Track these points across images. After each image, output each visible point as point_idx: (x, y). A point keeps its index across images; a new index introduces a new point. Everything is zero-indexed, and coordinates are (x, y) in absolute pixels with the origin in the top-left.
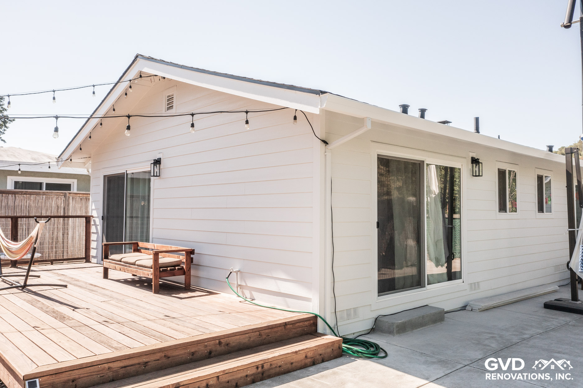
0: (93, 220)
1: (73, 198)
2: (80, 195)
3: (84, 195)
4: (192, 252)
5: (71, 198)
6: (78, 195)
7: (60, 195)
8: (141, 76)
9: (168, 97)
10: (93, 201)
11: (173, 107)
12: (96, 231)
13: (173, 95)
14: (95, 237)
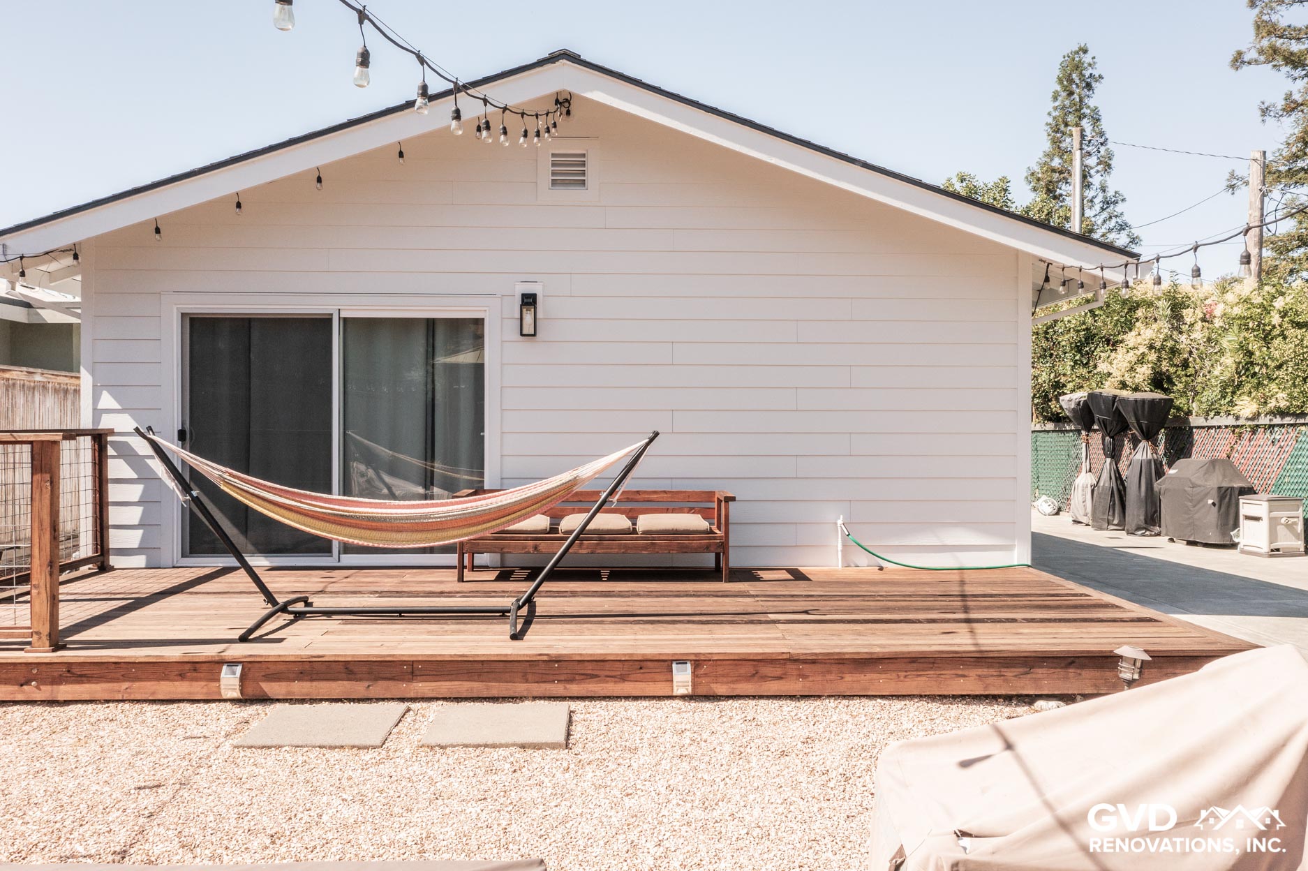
0: (114, 442)
9: (553, 155)
10: (105, 386)
11: (583, 183)
12: (135, 476)
13: (584, 155)
14: (134, 492)
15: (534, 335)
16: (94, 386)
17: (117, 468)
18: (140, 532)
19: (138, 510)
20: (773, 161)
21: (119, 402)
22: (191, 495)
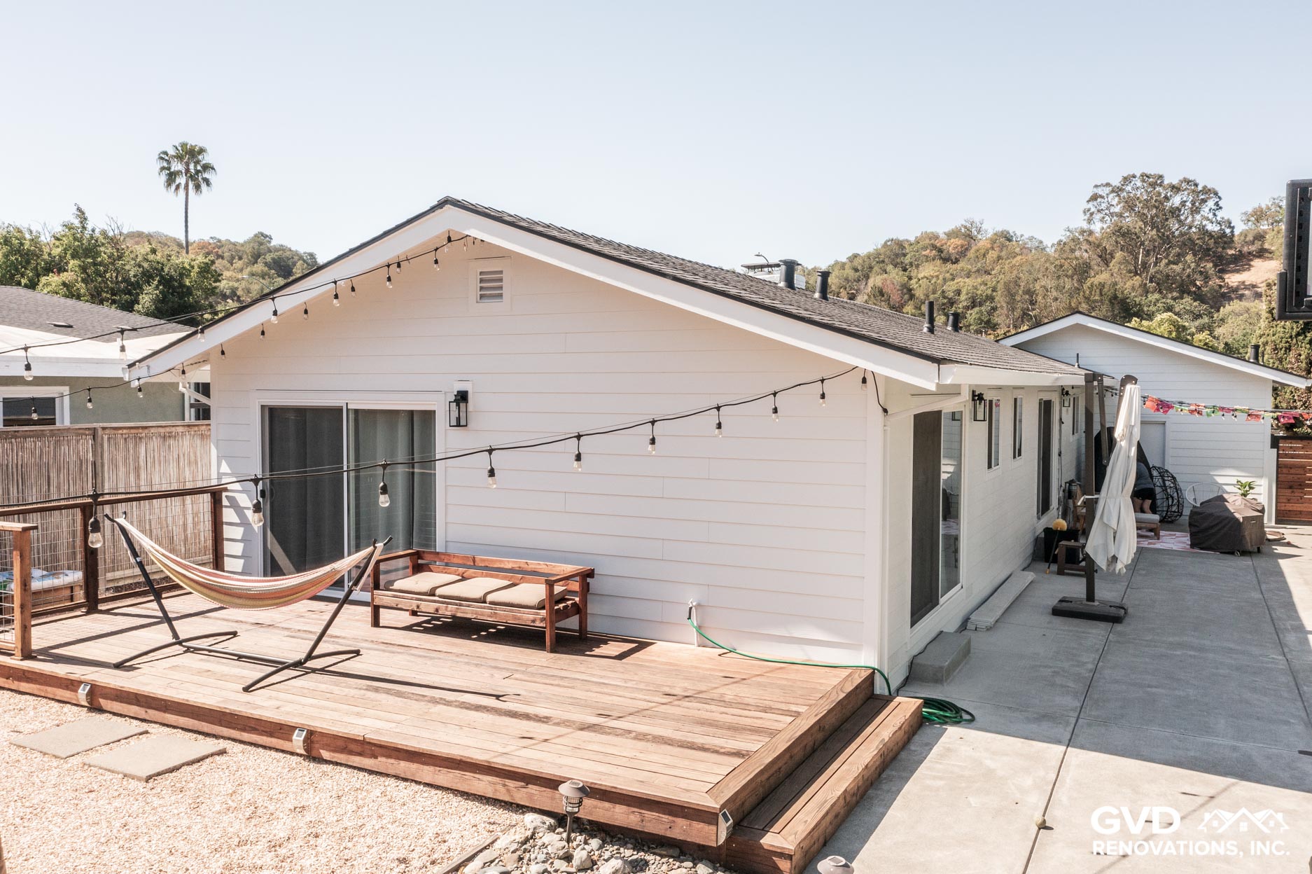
0: (226, 496)
1: (109, 438)
2: (125, 431)
3: (132, 431)
4: (590, 574)
5: (106, 437)
6: (120, 432)
7: (82, 434)
8: (449, 240)
9: (481, 273)
10: (224, 457)
11: (500, 296)
12: (238, 521)
13: (501, 272)
14: (238, 533)
15: (466, 426)
16: (218, 457)
17: (229, 515)
18: (242, 561)
19: (241, 545)
20: (601, 278)
21: (231, 469)
22: (136, 560)
